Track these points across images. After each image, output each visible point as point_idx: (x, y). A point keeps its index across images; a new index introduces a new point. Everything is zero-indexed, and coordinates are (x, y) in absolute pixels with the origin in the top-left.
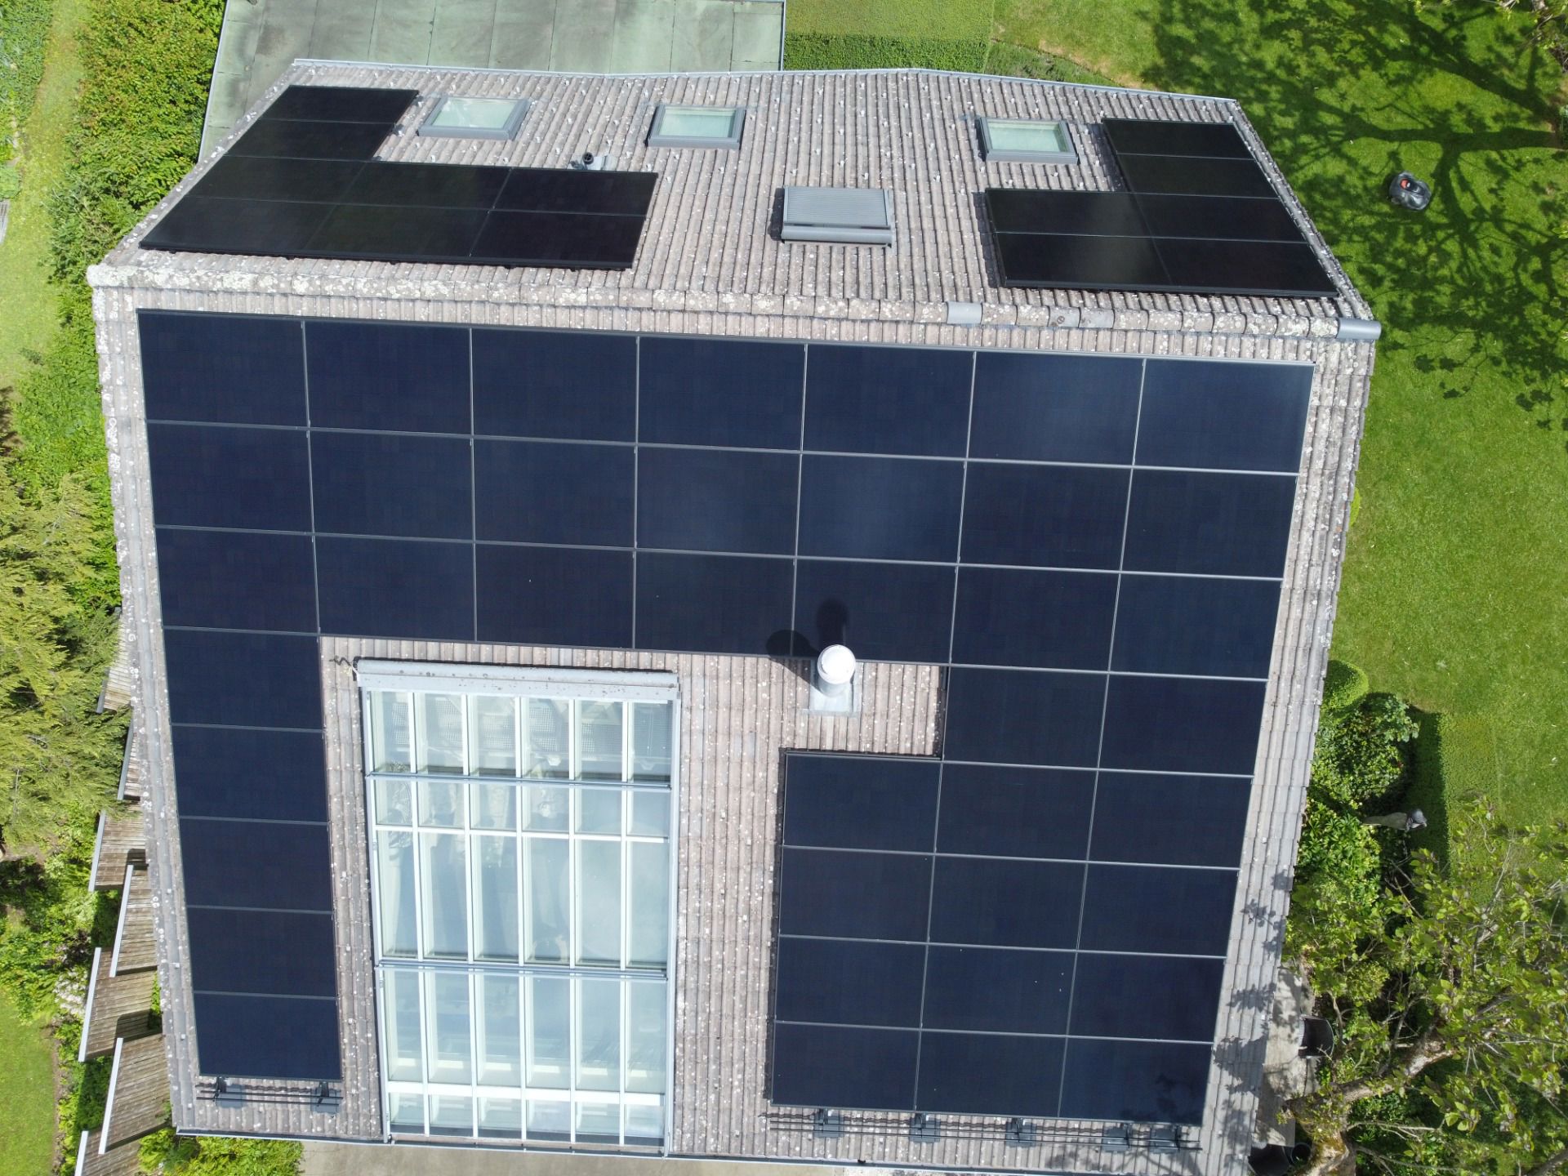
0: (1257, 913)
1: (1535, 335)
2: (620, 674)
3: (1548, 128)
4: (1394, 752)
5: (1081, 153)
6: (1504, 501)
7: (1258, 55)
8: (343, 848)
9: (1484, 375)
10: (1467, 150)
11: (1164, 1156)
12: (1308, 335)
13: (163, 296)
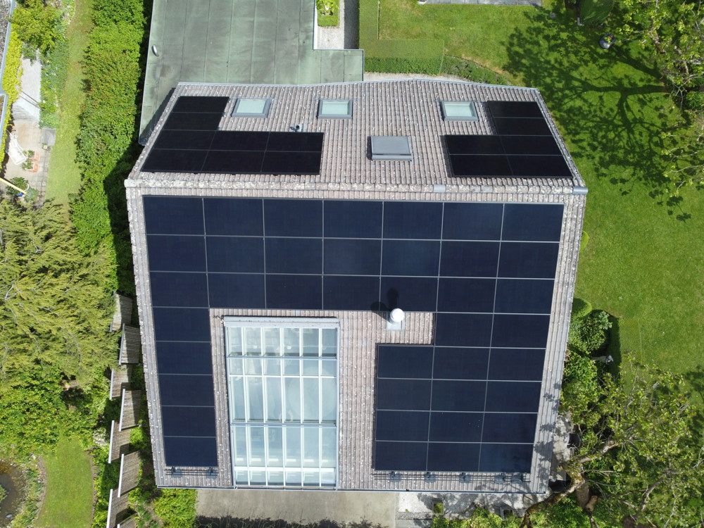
0: (549, 397)
1: (657, 168)
2: (318, 319)
3: (662, 84)
4: (602, 333)
5: (479, 116)
6: (645, 234)
7: (548, 58)
8: (218, 383)
9: (636, 185)
10: (631, 94)
11: (517, 485)
12: (562, 193)
13: (152, 190)
